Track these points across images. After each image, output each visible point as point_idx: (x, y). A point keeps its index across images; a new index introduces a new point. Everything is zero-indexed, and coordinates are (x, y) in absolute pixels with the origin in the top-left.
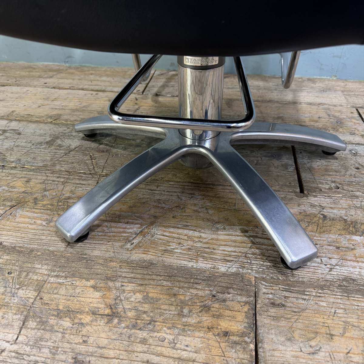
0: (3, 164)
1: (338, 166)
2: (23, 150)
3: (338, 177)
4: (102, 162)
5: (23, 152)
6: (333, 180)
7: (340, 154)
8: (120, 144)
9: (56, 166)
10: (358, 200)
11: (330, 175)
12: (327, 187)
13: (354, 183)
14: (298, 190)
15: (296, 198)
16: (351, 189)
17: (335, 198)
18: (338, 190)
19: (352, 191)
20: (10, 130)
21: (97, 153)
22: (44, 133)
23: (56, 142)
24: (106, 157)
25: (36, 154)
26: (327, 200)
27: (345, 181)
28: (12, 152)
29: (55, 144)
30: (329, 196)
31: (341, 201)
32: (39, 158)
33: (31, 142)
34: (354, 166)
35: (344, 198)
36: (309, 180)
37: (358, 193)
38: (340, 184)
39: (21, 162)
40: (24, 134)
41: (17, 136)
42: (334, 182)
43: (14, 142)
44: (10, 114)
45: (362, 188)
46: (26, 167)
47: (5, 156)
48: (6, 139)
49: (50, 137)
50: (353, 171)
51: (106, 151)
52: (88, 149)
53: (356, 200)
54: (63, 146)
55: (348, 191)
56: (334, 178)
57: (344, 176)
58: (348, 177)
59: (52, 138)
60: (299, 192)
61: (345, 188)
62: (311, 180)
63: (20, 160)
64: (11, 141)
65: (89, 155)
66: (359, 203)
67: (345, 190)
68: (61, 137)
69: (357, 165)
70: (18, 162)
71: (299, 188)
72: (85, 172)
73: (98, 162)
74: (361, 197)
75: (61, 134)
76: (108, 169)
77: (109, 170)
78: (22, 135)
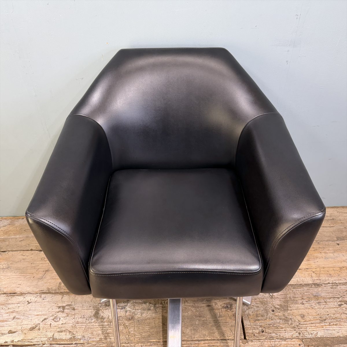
0: (75, 342)
1: (263, 311)
2: (82, 327)
3: (263, 321)
4: (132, 330)
5: (83, 328)
6: (261, 324)
7: (263, 298)
8: (137, 309)
9: (107, 339)
10: (273, 340)
11: (259, 320)
12: (258, 332)
13: (271, 326)
14: (243, 337)
15: (243, 344)
16: (270, 331)
17: (262, 340)
18: (263, 333)
19: (270, 333)
20: (66, 306)
21: (126, 322)
22: (89, 305)
23: (99, 315)
24: (133, 325)
25: (92, 329)
26: (258, 343)
27: (266, 325)
28: (76, 329)
29: (99, 316)
30: (259, 340)
31: (265, 343)
32: (95, 333)
33: (84, 318)
34: (271, 309)
35: (266, 340)
36: (248, 326)
37: (273, 334)
38: (264, 328)
39: (86, 339)
40: (77, 309)
41: (73, 312)
42: (261, 326)
43: (74, 318)
44: (59, 286)
45: (275, 329)
46: (89, 342)
47: (73, 334)
48: (68, 316)
49: (94, 310)
50: (270, 314)
51: (132, 318)
52: (120, 318)
53: (272, 340)
54: (105, 318)
55: (268, 333)
56: (261, 322)
57: (266, 320)
58: (268, 320)
59: (95, 310)
60: (244, 338)
61: (267, 330)
62: (249, 327)
63: (84, 336)
64: (71, 317)
65: (123, 324)
66: (274, 343)
67: (267, 333)
68: (100, 308)
69: (273, 308)
70: (84, 339)
71: (243, 335)
72: (125, 341)
73: (130, 330)
74: (274, 337)
75: (99, 305)
76: (137, 336)
77: (138, 338)
78: (76, 311)
